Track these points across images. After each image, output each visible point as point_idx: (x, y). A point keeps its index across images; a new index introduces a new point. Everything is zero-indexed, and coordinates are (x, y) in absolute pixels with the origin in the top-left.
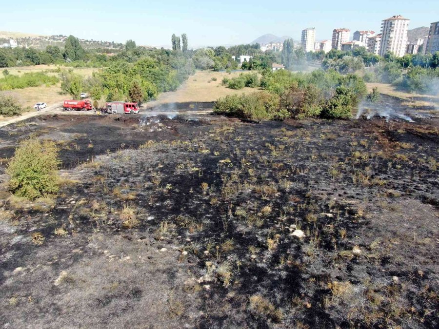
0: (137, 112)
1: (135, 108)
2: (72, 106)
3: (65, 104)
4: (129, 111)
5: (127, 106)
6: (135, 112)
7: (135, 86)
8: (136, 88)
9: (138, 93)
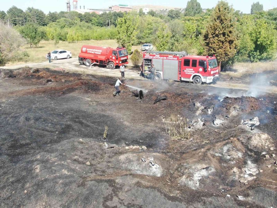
0: (209, 79)
1: (205, 70)
2: (92, 56)
3: (82, 52)
4: (189, 76)
5: (187, 63)
6: (203, 80)
7: (219, 17)
8: (222, 21)
9: (224, 34)
